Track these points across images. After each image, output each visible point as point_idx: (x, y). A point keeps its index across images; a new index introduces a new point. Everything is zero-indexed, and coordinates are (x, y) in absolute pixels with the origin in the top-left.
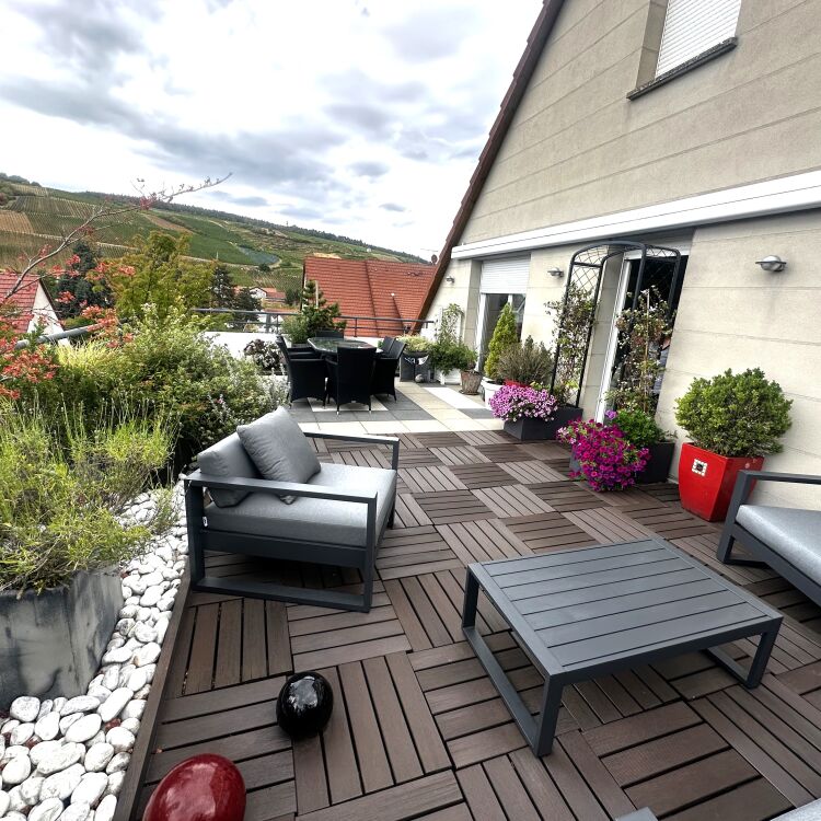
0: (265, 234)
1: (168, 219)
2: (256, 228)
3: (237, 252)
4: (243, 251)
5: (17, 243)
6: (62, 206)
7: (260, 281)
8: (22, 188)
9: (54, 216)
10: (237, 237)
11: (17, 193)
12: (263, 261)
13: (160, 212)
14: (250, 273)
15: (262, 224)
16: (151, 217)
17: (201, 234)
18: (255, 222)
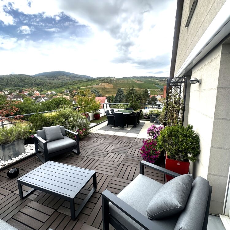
0: (163, 80)
1: (138, 80)
2: (160, 79)
3: (155, 86)
4: (156, 86)
5: (110, 90)
6: (118, 81)
7: (160, 93)
8: (112, 79)
9: (117, 84)
10: (155, 82)
11: (111, 80)
12: (162, 88)
13: (137, 79)
14: (158, 91)
15: (162, 78)
16: (135, 81)
17: (146, 83)
18: (160, 78)
